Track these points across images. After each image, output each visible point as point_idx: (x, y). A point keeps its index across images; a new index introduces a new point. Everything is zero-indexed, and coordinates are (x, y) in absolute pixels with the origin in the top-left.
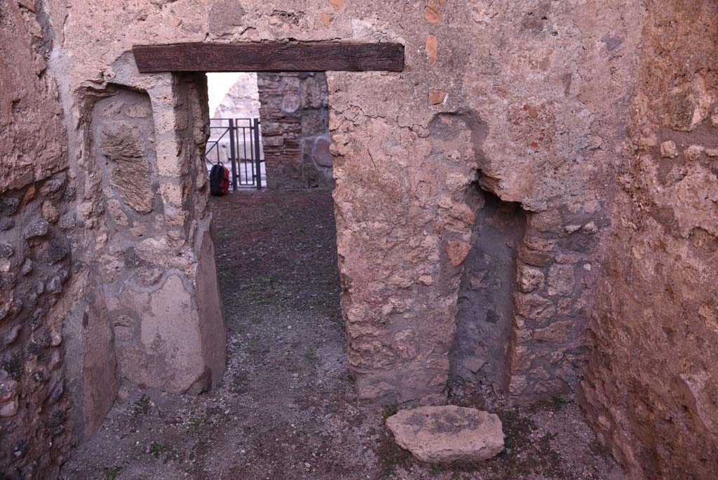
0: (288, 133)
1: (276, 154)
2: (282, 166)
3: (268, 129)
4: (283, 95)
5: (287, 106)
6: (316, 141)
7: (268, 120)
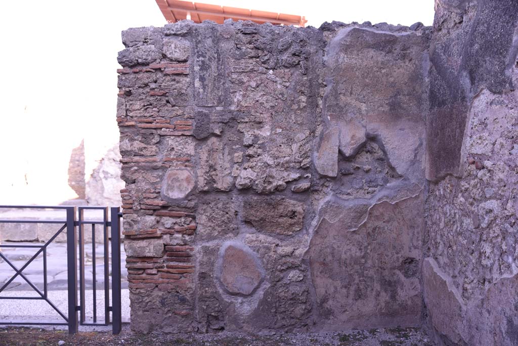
0: (171, 234)
1: (149, 271)
2: (160, 294)
3: (135, 227)
4: (164, 168)
5: (171, 188)
6: (222, 250)
7: (136, 211)
